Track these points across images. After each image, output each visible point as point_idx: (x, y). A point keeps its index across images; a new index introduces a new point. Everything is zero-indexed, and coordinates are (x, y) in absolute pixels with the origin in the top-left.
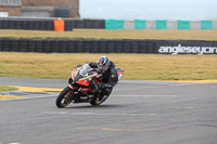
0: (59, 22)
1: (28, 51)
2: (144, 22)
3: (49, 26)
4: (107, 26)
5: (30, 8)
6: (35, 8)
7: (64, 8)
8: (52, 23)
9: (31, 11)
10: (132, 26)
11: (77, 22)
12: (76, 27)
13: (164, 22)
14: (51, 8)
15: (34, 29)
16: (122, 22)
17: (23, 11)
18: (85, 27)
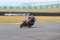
13: (6, 7)
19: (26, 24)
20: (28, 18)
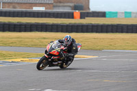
0: (77, 13)
1: (57, 31)
2: (131, 13)
3: (71, 16)
4: (107, 15)
5: (59, 4)
6: (62, 4)
7: (80, 4)
8: (73, 14)
9: (59, 6)
10: (123, 16)
11: (88, 13)
12: (87, 16)
14: (72, 5)
15: (61, 17)
16: (117, 13)
17: (54, 6)
18: (93, 16)
19: (53, 60)
20: (56, 42)
